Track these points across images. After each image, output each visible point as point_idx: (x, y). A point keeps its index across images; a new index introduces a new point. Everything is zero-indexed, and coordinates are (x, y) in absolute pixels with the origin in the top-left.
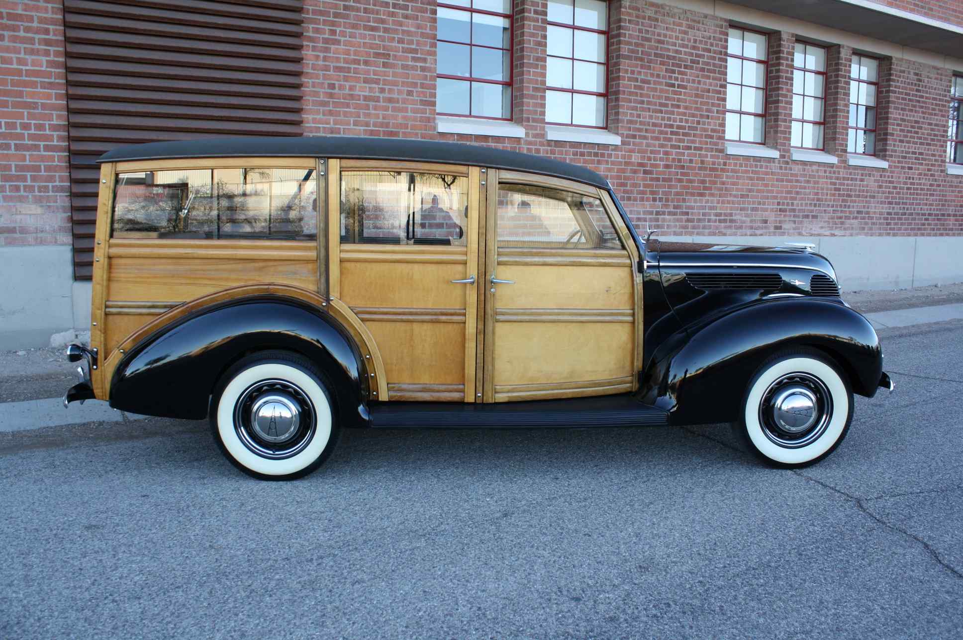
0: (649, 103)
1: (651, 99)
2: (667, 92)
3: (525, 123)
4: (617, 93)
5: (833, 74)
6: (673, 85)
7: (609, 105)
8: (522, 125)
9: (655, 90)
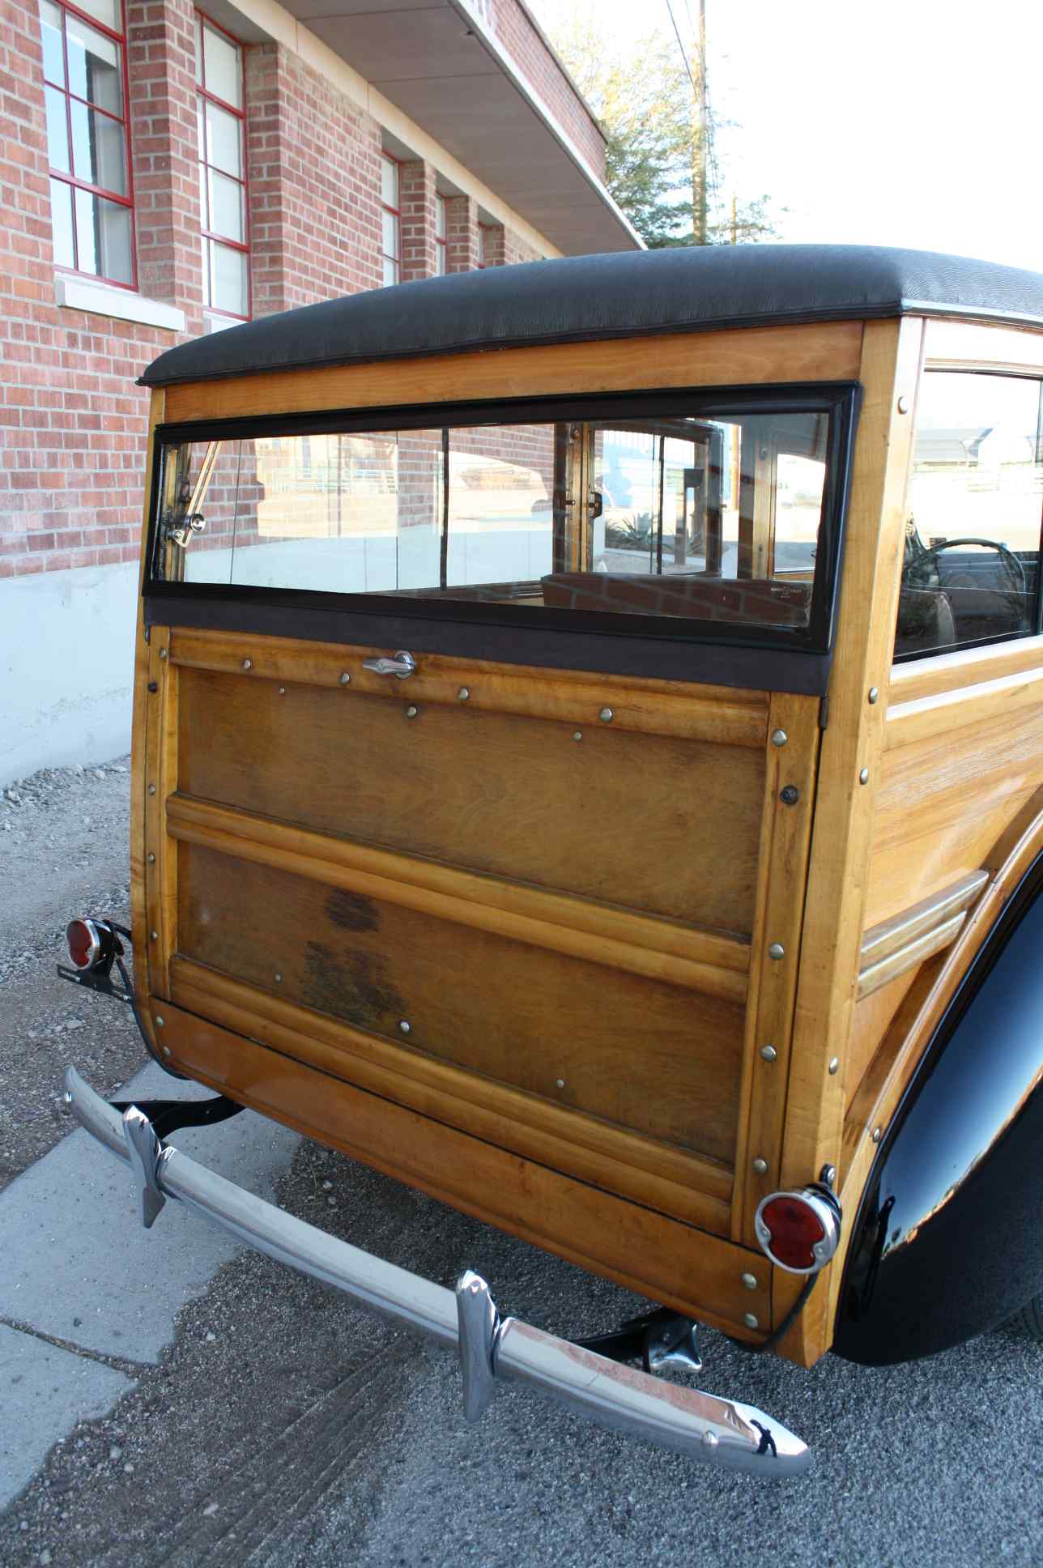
0: (314, 272)
1: (315, 266)
2: (327, 252)
3: (178, 299)
4: (278, 246)
5: (458, 245)
6: (333, 240)
7: (253, 270)
8: (173, 303)
9: (317, 246)
